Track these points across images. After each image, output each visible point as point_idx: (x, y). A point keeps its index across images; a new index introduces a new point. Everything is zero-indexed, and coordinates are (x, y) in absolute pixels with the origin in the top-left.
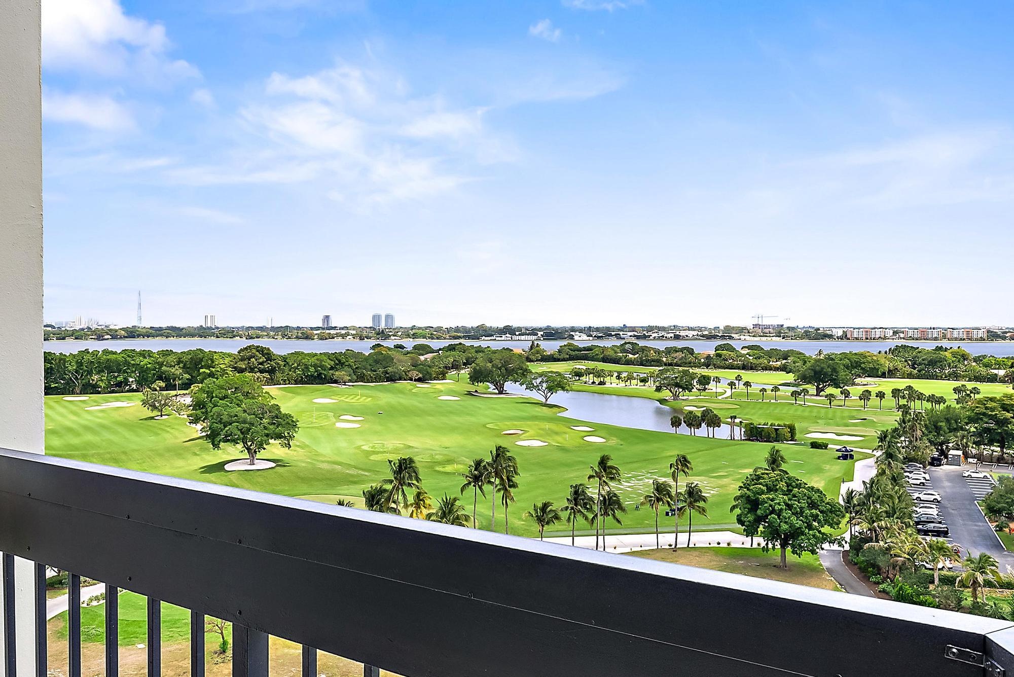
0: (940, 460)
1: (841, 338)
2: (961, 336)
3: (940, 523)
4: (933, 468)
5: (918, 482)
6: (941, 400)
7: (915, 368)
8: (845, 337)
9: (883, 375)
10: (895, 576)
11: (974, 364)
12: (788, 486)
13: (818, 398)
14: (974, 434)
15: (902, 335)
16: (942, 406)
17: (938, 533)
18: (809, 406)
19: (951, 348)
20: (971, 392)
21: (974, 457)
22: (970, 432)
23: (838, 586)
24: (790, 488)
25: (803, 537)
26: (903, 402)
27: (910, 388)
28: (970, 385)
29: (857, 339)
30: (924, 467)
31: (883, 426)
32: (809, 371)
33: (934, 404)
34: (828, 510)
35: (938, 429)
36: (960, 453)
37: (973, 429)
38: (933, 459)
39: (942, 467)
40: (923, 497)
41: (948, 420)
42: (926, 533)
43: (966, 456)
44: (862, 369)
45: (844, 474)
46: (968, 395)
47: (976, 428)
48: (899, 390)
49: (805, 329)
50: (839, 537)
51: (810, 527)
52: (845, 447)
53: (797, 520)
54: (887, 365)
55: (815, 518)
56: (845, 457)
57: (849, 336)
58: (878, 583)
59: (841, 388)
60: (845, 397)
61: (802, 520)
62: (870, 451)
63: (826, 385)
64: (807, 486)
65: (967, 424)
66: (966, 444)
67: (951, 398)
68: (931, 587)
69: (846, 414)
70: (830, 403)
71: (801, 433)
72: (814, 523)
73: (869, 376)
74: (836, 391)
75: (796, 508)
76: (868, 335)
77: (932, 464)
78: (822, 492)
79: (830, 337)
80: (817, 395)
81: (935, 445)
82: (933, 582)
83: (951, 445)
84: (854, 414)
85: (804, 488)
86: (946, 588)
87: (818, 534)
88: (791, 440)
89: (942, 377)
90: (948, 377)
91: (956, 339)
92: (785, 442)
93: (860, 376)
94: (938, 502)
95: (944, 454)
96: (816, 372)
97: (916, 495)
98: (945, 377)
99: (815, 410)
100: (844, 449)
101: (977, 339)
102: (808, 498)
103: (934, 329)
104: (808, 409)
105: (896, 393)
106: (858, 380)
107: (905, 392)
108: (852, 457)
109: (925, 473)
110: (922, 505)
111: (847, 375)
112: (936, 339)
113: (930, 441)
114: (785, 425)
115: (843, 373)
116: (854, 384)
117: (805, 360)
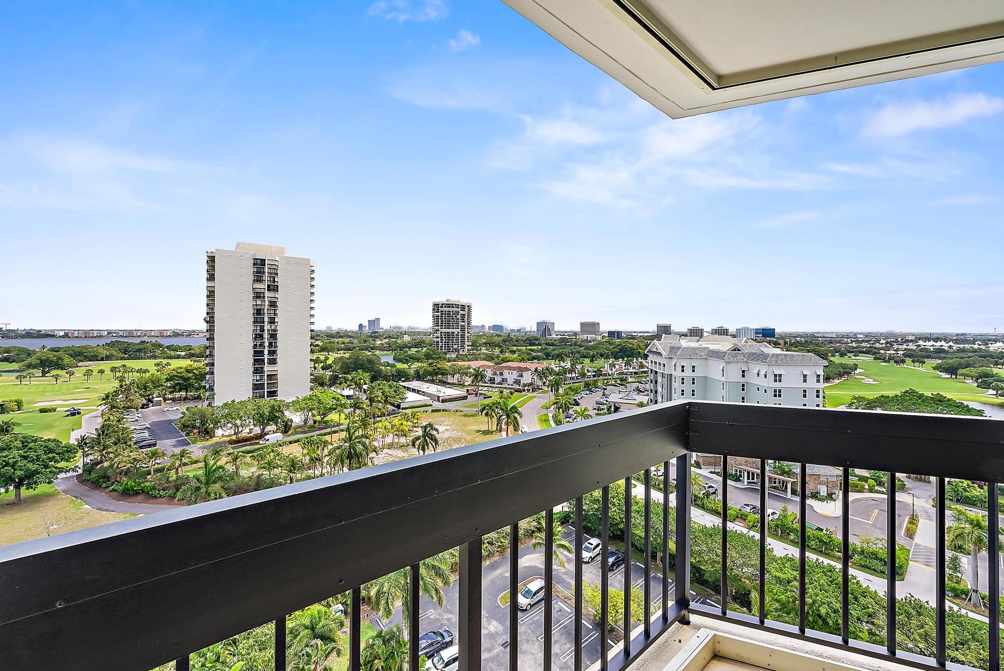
0: (148, 405)
1: (63, 337)
2: (156, 335)
3: (151, 440)
4: (143, 410)
5: (134, 419)
6: (146, 371)
7: (126, 354)
8: (66, 335)
9: (102, 359)
10: (121, 479)
11: (166, 350)
12: (23, 443)
13: (44, 378)
14: (170, 387)
15: (114, 335)
16: (147, 375)
17: (150, 446)
18: (35, 385)
19: (151, 342)
20: (166, 365)
21: (170, 399)
22: (167, 387)
23: (74, 499)
24: (26, 444)
25: (38, 476)
26: (118, 374)
27: (124, 366)
28: (165, 361)
29: (77, 337)
30: (137, 410)
31: (104, 391)
32: (36, 360)
33: (141, 374)
34: (64, 451)
35: (145, 388)
36: (161, 399)
37: (169, 385)
38: (143, 405)
39: (149, 408)
40: (137, 427)
41: (153, 382)
42: (141, 447)
43: (165, 400)
44: (84, 356)
45: (74, 425)
46: (164, 367)
47: (171, 384)
48: (116, 368)
49: (26, 331)
50: (73, 467)
51: (46, 467)
52: (73, 408)
53: (33, 465)
54: (105, 353)
55: (51, 460)
56: (73, 414)
57: (70, 335)
58: (109, 487)
59: (66, 369)
60: (70, 375)
61: (38, 464)
62: (95, 408)
63: (52, 369)
64: (43, 439)
65: (165, 382)
66: (165, 393)
67: (153, 369)
68: (149, 477)
69: (72, 386)
70: (56, 381)
71: (28, 404)
72: (50, 463)
73: (90, 360)
74: (62, 373)
75: (32, 457)
76: (87, 334)
77: (142, 408)
78: (58, 441)
79: (53, 336)
80: (42, 376)
81: (144, 396)
82: (150, 474)
83: (155, 395)
84: (79, 385)
85: (41, 441)
86: (158, 474)
87: (55, 470)
88: (18, 411)
89: (145, 358)
90: (150, 358)
91: (153, 336)
92: (11, 413)
93: (82, 361)
94: (148, 428)
95: (150, 400)
96: (41, 361)
97: (133, 427)
98: (148, 358)
99: (42, 387)
100: (72, 409)
101: (166, 336)
102: (44, 447)
103: (138, 331)
104: (34, 387)
105: (113, 370)
106: (80, 364)
107: (120, 368)
108: (79, 413)
109: (138, 414)
110: (137, 433)
111: (71, 361)
112: (139, 336)
113: (140, 395)
114: (11, 401)
115: (67, 360)
116: (77, 366)
117: (29, 354)
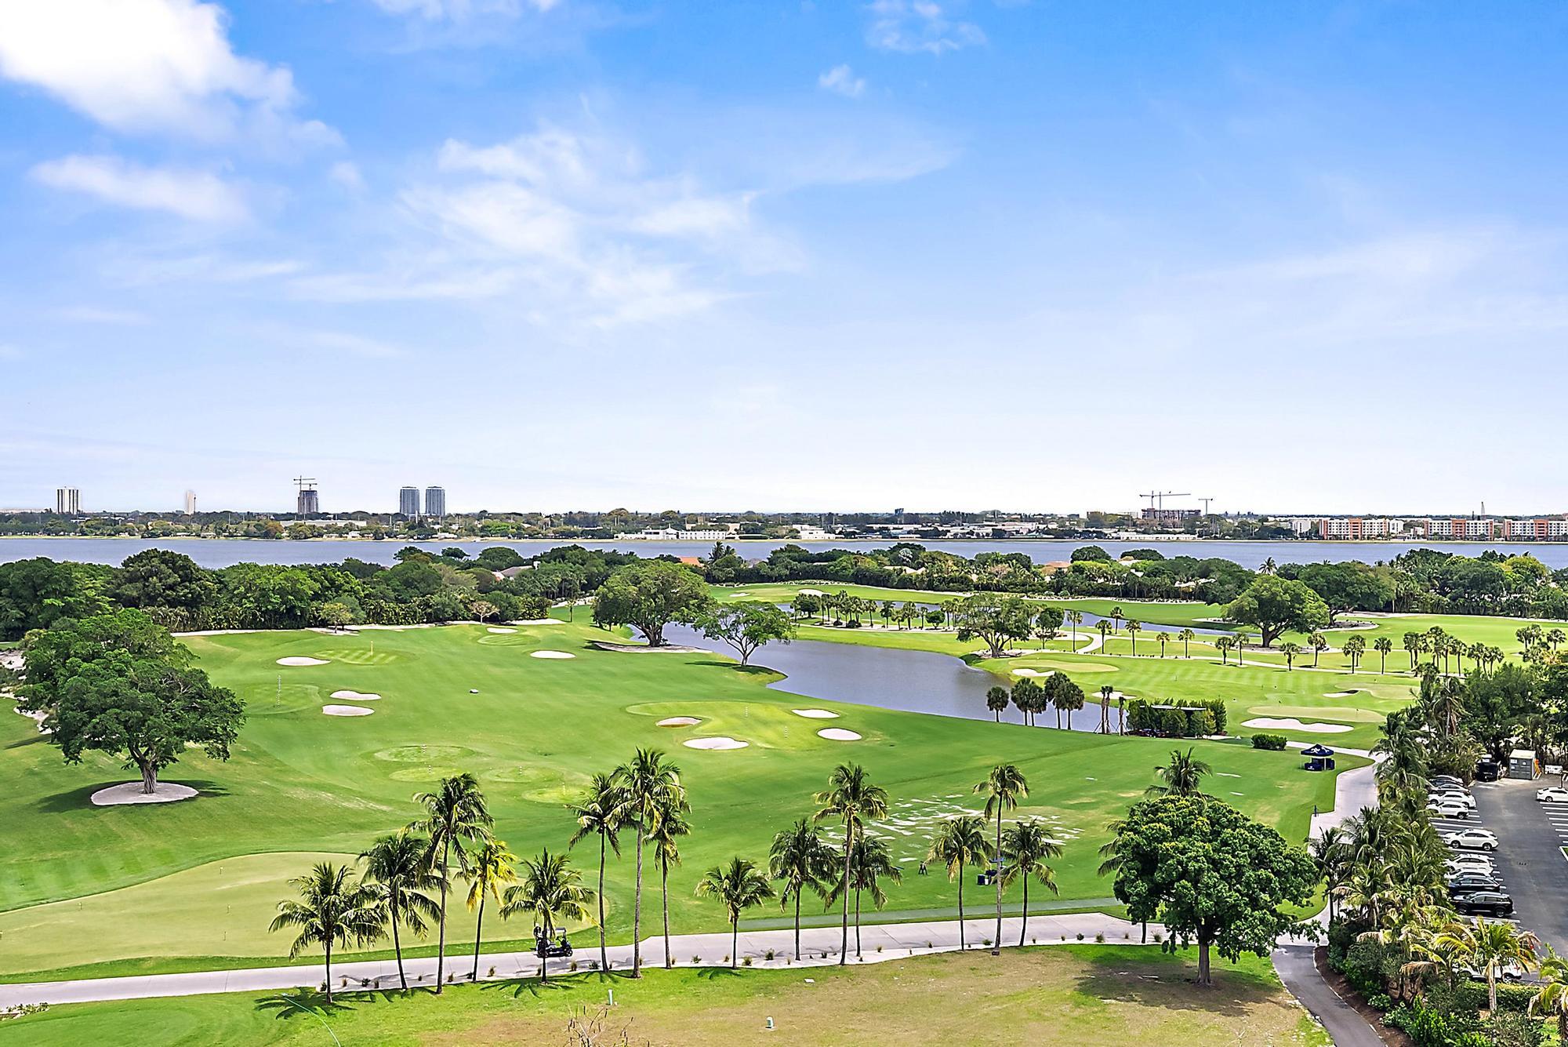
0: (1494, 769)
1: (1307, 536)
2: (1528, 533)
3: (1497, 890)
4: (1482, 785)
5: (1455, 811)
6: (1494, 655)
7: (1445, 594)
8: (1314, 534)
9: (1388, 608)
10: (1414, 994)
11: (1553, 585)
12: (1212, 824)
13: (1266, 652)
14: (1557, 718)
15: (1420, 531)
16: (1497, 666)
17: (1493, 910)
18: (1249, 667)
19: (1512, 556)
20: (1549, 639)
21: (1555, 763)
22: (1549, 714)
23: (1309, 1016)
24: (1217, 828)
25: (1239, 923)
26: (1425, 658)
27: (1437, 631)
28: (1546, 626)
29: (1336, 537)
30: (1466, 783)
31: (1388, 706)
32: (1250, 599)
33: (1481, 661)
34: (1289, 869)
35: (1489, 708)
36: (1530, 754)
37: (1554, 710)
38: (1482, 766)
39: (1497, 783)
40: (1462, 839)
41: (1508, 693)
42: (1471, 909)
43: (1543, 760)
44: (1348, 595)
45: (1318, 798)
46: (1544, 645)
47: (1559, 706)
48: (1416, 636)
49: (1239, 520)
50: (1308, 922)
51: (1254, 903)
52: (1318, 746)
53: (1230, 890)
54: (1393, 587)
55: (1265, 884)
56: (1318, 766)
57: (1322, 532)
58: (1384, 1010)
59: (1310, 632)
60: (1317, 649)
61: (1238, 891)
62: (1365, 754)
63: (1281, 627)
64: (1248, 824)
65: (1544, 700)
66: (1543, 737)
67: (1513, 654)
68: (1484, 1015)
69: (1319, 681)
70: (1289, 661)
71: (1235, 719)
72: (1262, 895)
73: (1362, 609)
74: (1300, 640)
75: (1227, 867)
76: (1357, 527)
77: (1479, 777)
78: (1277, 835)
79: (1288, 534)
80: (1264, 646)
81: (1485, 739)
82: (1485, 1005)
83: (1513, 740)
84: (1334, 680)
85: (1243, 827)
86: (1509, 1017)
87: (1271, 918)
88: (1216, 734)
89: (1495, 611)
90: (1508, 610)
91: (1519, 538)
92: (1205, 737)
93: (1344, 610)
94: (1492, 849)
95: (1501, 757)
96: (1262, 602)
97: (1452, 837)
98: (1501, 611)
99: (1261, 675)
100: (1316, 750)
101: (1557, 539)
102: (1251, 846)
103: (1479, 518)
104: (1248, 674)
105: (1412, 641)
106: (1340, 617)
107: (1428, 640)
108: (1330, 764)
109: (1467, 794)
110: (1462, 856)
111: (1320, 607)
112: (1482, 537)
113: (1474, 732)
114: (1205, 704)
115: (1313, 605)
116: (1332, 624)
117: (1241, 579)
